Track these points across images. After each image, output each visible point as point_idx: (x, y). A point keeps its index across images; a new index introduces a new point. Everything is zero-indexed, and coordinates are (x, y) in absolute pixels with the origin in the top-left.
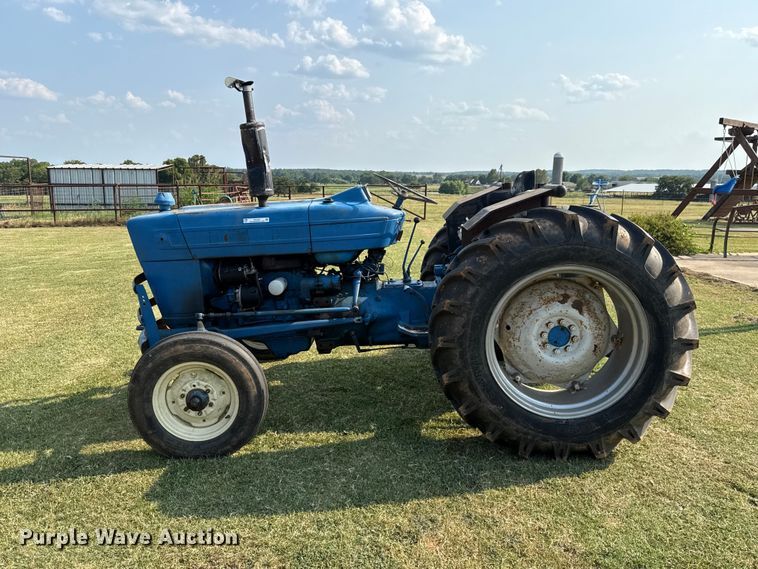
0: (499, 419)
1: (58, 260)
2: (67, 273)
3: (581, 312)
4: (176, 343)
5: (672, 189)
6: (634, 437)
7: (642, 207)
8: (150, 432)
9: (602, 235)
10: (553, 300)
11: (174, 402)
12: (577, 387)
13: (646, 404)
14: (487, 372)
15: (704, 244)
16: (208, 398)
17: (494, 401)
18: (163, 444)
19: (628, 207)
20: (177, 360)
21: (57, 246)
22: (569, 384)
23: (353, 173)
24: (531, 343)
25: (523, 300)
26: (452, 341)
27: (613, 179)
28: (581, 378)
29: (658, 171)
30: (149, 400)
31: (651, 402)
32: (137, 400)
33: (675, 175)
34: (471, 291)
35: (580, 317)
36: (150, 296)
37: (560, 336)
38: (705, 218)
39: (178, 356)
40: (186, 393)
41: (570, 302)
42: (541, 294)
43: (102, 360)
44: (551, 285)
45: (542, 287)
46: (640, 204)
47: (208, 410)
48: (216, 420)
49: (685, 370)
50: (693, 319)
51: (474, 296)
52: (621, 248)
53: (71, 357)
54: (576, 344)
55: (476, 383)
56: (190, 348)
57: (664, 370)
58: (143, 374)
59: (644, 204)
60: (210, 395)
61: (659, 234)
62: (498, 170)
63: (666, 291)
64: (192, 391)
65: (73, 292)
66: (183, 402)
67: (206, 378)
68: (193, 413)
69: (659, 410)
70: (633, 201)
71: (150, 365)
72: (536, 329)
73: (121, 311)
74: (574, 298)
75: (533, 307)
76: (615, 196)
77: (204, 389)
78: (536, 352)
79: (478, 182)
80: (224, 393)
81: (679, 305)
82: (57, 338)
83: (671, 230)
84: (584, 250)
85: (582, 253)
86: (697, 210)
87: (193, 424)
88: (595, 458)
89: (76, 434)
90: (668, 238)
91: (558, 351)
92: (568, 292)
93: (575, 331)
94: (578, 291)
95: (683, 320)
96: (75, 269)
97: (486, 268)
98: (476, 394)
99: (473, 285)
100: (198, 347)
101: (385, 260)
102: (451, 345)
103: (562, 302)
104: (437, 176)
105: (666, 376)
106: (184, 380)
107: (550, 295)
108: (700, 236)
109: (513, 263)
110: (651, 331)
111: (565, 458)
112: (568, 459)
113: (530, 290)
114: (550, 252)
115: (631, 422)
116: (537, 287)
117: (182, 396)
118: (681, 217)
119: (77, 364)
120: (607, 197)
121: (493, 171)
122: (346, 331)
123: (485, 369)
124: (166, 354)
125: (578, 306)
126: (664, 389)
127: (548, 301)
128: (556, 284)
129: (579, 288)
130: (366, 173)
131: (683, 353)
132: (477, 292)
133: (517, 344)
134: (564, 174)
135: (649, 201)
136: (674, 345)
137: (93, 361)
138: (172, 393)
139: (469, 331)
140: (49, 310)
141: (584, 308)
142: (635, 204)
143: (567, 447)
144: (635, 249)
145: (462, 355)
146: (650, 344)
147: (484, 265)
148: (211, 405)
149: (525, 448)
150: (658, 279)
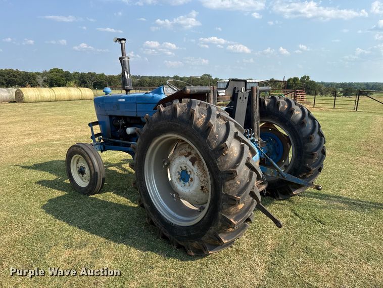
3: (193, 164)
10: (183, 154)
12: (200, 210)
22: (200, 207)
35: (192, 167)
37: (185, 176)
41: (190, 157)
45: (183, 146)
54: (192, 183)
74: (193, 155)
75: (176, 156)
81: (226, 171)
91: (186, 185)
103: (186, 156)
105: (220, 217)
107: (183, 151)
117: (78, 167)
123: (144, 184)
125: (193, 161)
126: (220, 225)
127: (181, 155)
136: (223, 197)
141: (196, 162)
150: (214, 151)
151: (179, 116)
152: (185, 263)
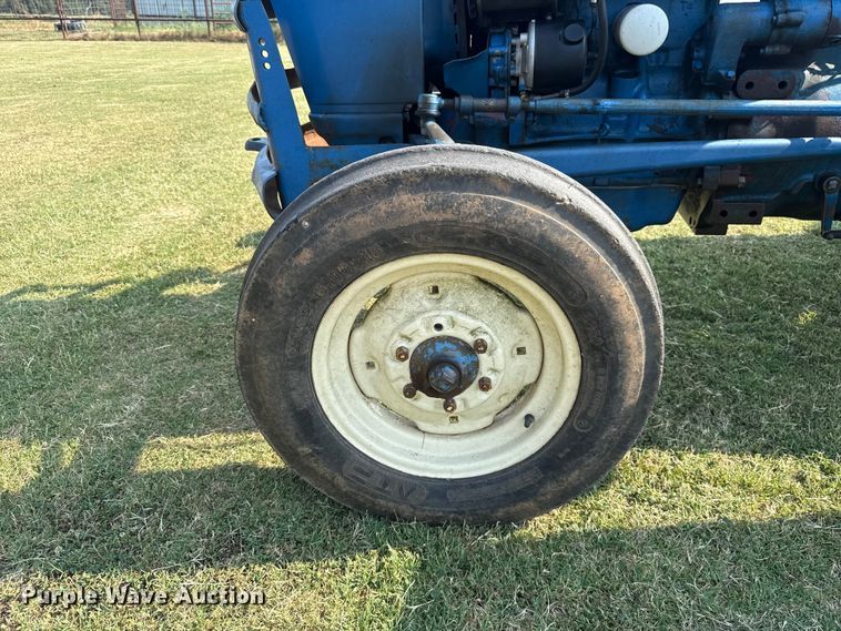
1: (140, 74)
2: (149, 88)
4: (393, 183)
8: (306, 449)
11: (370, 365)
16: (476, 365)
18: (340, 481)
20: (394, 245)
21: (140, 60)
30: (303, 364)
32: (264, 361)
36: (288, 62)
39: (404, 231)
40: (411, 347)
43: (187, 212)
47: (471, 396)
48: (488, 420)
53: (136, 203)
56: (445, 205)
58: (281, 285)
60: (483, 357)
64: (433, 340)
65: (153, 109)
66: (401, 373)
67: (476, 305)
68: (425, 402)
71: (306, 256)
73: (216, 133)
77: (470, 340)
80: (521, 351)
82: (120, 169)
87: (422, 426)
89: (123, 390)
96: (158, 84)
100: (471, 203)
106: (407, 306)
117: (401, 354)
119: (143, 216)
124: (360, 224)
137: (171, 212)
138: (366, 340)
140: (118, 129)
148: (485, 385)
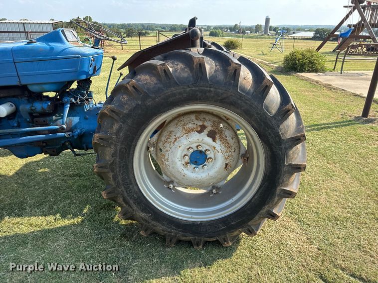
0: (149, 223)
3: (214, 140)
5: (321, 35)
6: (251, 232)
7: (305, 44)
9: (226, 77)
10: (193, 130)
12: (214, 191)
13: (261, 211)
14: (136, 190)
15: (330, 66)
17: (143, 211)
19: (297, 44)
22: (210, 188)
23: (167, 25)
24: (176, 163)
25: (171, 129)
26: (105, 167)
27: (294, 29)
28: (218, 184)
29: (316, 26)
31: (265, 211)
33: (323, 28)
34: (116, 127)
35: (213, 144)
37: (198, 158)
38: (334, 51)
41: (206, 132)
42: (184, 125)
44: (193, 117)
45: (185, 119)
46: (305, 43)
49: (293, 187)
50: (303, 146)
51: (119, 131)
52: (243, 90)
54: (211, 164)
55: (128, 198)
57: (275, 187)
59: (306, 43)
61: (307, 61)
62: (239, 25)
63: (281, 127)
69: (272, 215)
70: (302, 41)
72: (179, 153)
74: (209, 128)
75: (178, 135)
76: (294, 39)
78: (180, 170)
79: (229, 31)
81: (291, 138)
83: (314, 58)
84: (210, 91)
85: (208, 94)
86: (331, 46)
88: (223, 247)
90: (312, 63)
91: (197, 169)
92: (205, 124)
93: (210, 154)
94: (214, 122)
95: (294, 149)
97: (126, 107)
98: (129, 205)
99: (117, 121)
101: (92, 88)
102: (105, 170)
103: (200, 132)
104: (209, 27)
105: (278, 191)
107: (190, 125)
108: (330, 61)
109: (149, 103)
110: (266, 158)
111: (201, 247)
112: (203, 247)
113: (176, 121)
114: (180, 93)
115: (249, 223)
116: (182, 118)
118: (321, 50)
120: (290, 39)
121: (236, 25)
122: (63, 142)
123: (135, 187)
125: (212, 135)
126: (276, 201)
127: (189, 132)
128: (196, 116)
129: (216, 119)
130: (173, 25)
131: (292, 174)
132: (120, 128)
133: (167, 163)
134: (270, 27)
135: (309, 41)
136: (285, 169)
139: (118, 160)
141: (217, 136)
142: (302, 43)
143: (201, 240)
144: (255, 91)
145: (115, 178)
146: (266, 168)
147: (125, 104)
149: (171, 241)
150: (274, 117)
151: (210, 77)
152: (234, 259)
